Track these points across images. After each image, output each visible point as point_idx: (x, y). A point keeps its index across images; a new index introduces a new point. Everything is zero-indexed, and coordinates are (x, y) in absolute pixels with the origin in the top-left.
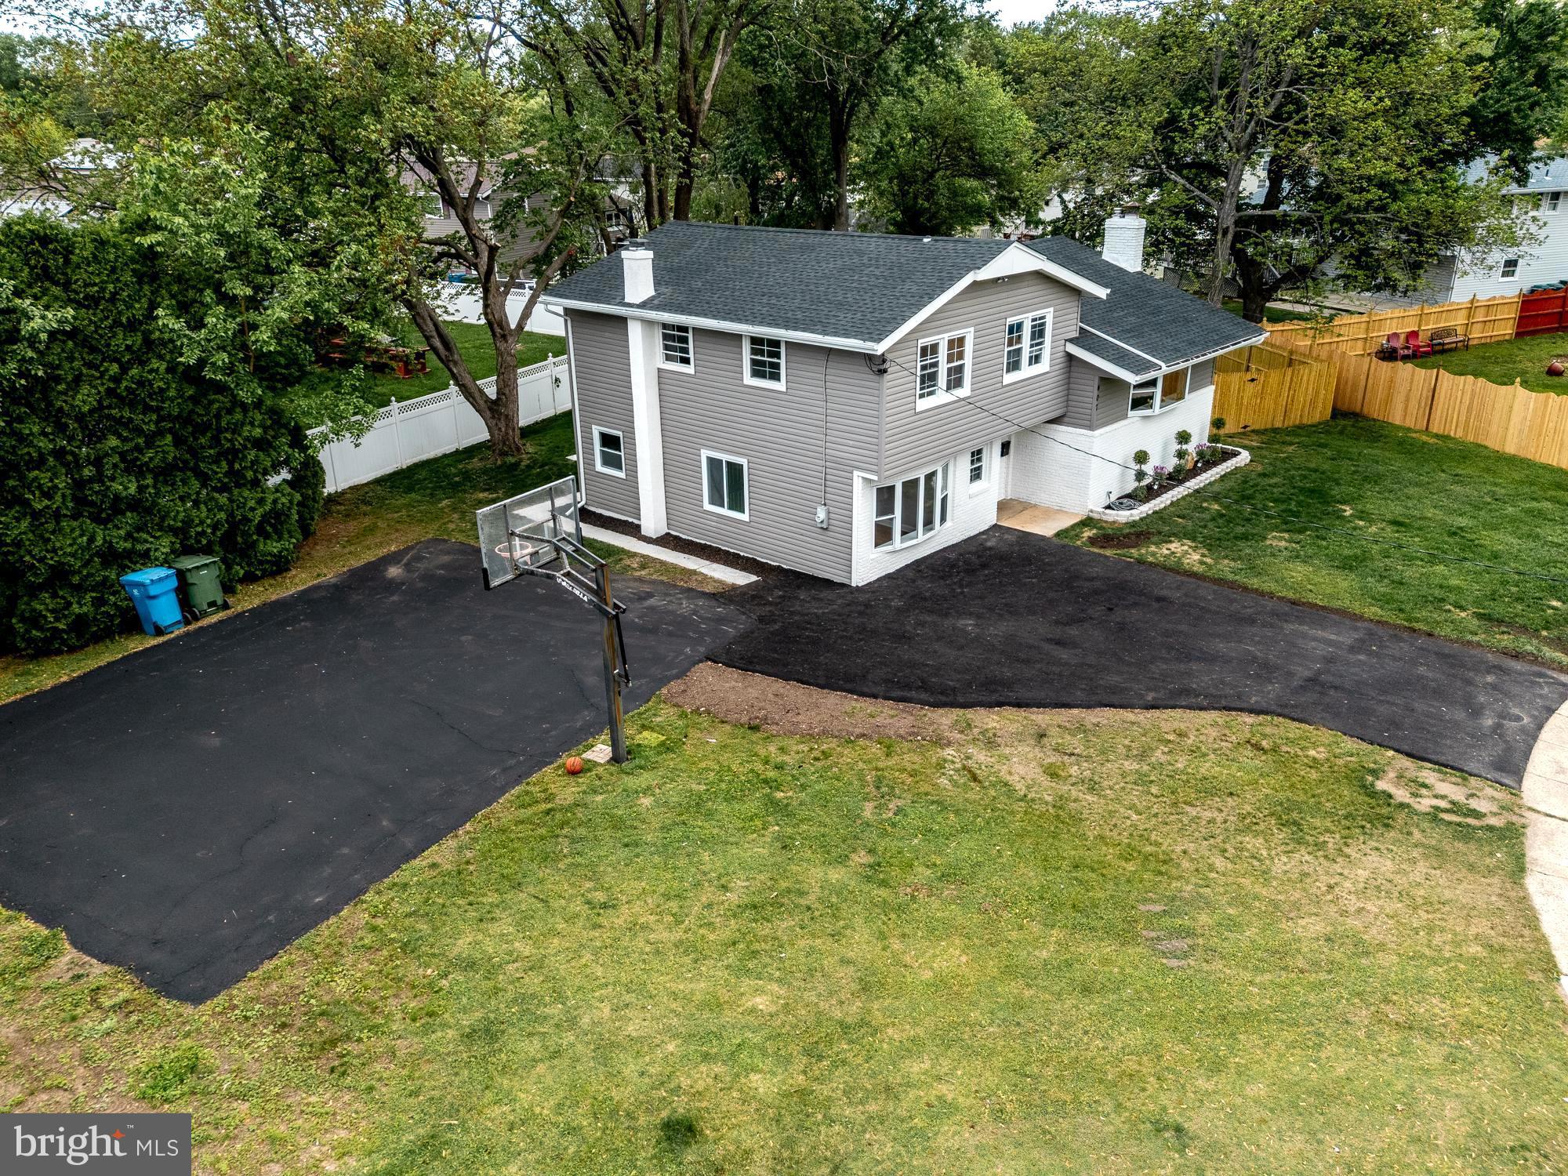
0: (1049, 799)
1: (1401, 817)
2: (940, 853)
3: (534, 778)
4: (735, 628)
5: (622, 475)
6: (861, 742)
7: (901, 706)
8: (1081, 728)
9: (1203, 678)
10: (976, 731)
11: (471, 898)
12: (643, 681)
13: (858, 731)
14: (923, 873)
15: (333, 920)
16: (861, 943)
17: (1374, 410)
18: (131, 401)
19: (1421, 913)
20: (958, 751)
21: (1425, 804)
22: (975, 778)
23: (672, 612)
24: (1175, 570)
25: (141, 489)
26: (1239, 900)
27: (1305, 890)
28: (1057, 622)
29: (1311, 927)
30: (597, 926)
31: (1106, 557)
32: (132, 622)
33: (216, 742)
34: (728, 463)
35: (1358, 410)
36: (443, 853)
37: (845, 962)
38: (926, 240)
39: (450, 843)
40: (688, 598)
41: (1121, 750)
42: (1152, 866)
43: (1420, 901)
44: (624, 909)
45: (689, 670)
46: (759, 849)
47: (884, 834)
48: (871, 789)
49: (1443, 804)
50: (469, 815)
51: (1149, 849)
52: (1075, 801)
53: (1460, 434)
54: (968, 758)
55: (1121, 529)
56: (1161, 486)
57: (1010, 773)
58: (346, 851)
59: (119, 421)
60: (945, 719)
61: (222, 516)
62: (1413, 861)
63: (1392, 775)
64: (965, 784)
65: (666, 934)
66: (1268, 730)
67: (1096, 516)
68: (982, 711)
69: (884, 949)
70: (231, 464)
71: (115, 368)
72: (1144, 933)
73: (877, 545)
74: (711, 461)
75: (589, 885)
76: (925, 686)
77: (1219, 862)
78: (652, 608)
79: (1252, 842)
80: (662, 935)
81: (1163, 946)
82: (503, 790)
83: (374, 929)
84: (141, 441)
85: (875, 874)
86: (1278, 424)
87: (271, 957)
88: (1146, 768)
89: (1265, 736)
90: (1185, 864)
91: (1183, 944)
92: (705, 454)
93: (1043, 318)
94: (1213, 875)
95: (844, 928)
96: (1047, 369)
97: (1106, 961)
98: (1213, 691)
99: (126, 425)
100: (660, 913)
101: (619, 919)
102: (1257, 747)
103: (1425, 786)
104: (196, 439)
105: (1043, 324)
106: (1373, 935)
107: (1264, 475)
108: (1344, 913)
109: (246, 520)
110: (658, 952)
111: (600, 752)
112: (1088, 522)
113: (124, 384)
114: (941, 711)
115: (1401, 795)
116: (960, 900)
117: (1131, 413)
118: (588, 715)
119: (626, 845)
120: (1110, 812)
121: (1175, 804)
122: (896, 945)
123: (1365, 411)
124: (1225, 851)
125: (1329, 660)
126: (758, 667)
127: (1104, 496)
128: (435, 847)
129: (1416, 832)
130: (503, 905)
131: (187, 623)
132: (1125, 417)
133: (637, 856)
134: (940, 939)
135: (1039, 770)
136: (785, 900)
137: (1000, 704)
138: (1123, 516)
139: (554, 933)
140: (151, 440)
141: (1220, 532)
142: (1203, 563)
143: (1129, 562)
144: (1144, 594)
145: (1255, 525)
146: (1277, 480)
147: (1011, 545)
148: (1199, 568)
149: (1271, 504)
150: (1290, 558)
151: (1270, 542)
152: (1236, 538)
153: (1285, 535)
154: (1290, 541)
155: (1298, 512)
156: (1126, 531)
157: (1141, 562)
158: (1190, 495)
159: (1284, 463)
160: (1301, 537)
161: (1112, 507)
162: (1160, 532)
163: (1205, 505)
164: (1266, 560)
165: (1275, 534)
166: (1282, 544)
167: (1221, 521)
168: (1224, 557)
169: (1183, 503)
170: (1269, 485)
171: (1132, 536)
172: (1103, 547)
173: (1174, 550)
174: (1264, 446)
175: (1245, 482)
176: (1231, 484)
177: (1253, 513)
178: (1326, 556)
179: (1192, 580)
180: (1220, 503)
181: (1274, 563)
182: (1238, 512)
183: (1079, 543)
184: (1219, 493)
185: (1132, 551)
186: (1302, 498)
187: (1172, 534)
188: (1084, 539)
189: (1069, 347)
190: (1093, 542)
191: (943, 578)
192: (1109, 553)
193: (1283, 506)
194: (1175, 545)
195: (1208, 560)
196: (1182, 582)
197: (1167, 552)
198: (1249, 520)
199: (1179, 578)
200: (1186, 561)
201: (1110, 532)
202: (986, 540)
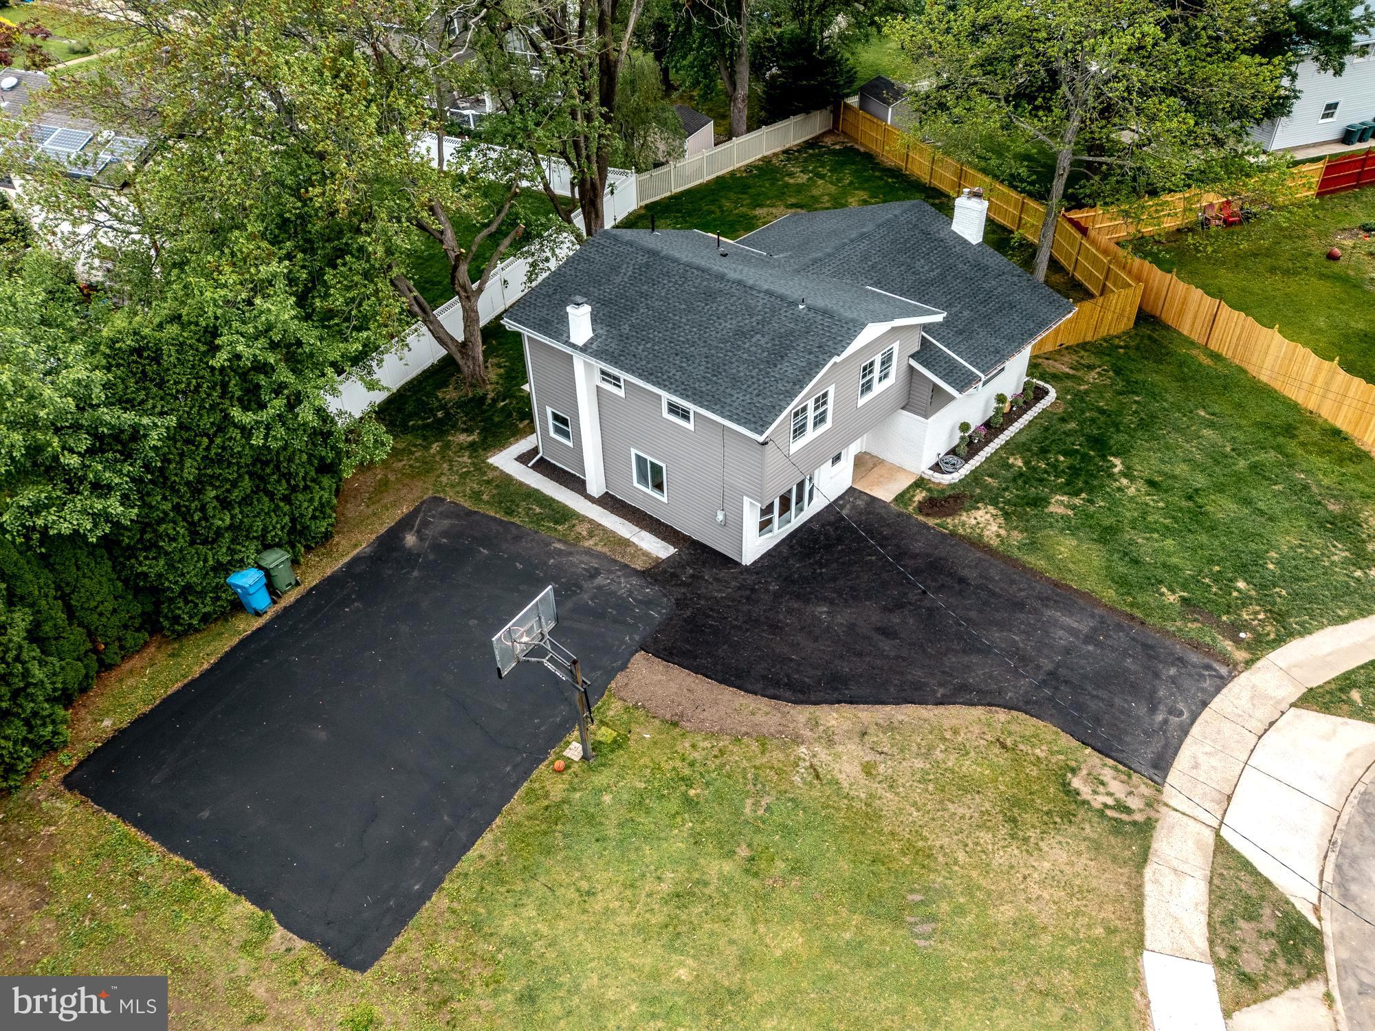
0: (863, 796)
1: (1081, 813)
2: (792, 848)
3: (533, 776)
4: (659, 613)
5: (570, 444)
6: (745, 739)
7: (773, 702)
8: (890, 727)
9: (980, 671)
10: (821, 728)
11: (508, 887)
12: (599, 673)
13: (744, 729)
14: (780, 865)
15: (428, 904)
16: (741, 929)
17: (1169, 318)
18: (219, 460)
19: (1074, 899)
20: (808, 748)
21: (1099, 801)
22: (818, 777)
23: (614, 593)
24: (975, 543)
25: (233, 517)
26: (969, 890)
27: (1009, 880)
28: (886, 609)
29: (1005, 913)
30: (585, 911)
31: (928, 528)
32: (238, 606)
33: (323, 735)
34: (652, 463)
35: (1158, 314)
36: (484, 846)
37: (732, 942)
39: (488, 836)
40: (625, 576)
41: (914, 748)
42: (920, 859)
43: (1076, 889)
44: (600, 896)
45: (629, 660)
46: (678, 845)
47: (758, 830)
48: (750, 787)
49: (1110, 801)
50: (498, 811)
51: (920, 844)
52: (880, 798)
53: (1229, 355)
54: (814, 756)
55: (943, 491)
56: (980, 442)
57: (840, 772)
58: (426, 843)
59: (212, 477)
60: (801, 714)
61: (287, 519)
62: (1079, 854)
63: (1084, 772)
64: (811, 783)
65: (626, 918)
66: (1014, 728)
67: (927, 477)
68: (826, 707)
69: (755, 932)
70: (288, 482)
71: (205, 441)
72: (908, 919)
73: (761, 535)
74: (638, 458)
75: (577, 874)
76: (790, 686)
77: (961, 856)
78: (599, 588)
79: (985, 837)
80: (622, 919)
81: (919, 929)
82: (516, 786)
83: (454, 912)
84: (228, 486)
85: (751, 867)
86: (1088, 339)
87: (397, 935)
88: (928, 766)
89: (1010, 733)
90: (941, 859)
91: (928, 928)
92: (633, 451)
94: (956, 868)
95: (732, 914)
96: (893, 381)
97: (883, 942)
98: (983, 686)
99: (218, 478)
100: (622, 900)
101: (597, 905)
102: (1003, 746)
103: (1102, 783)
104: (263, 470)
106: (1043, 919)
107: (1063, 420)
108: (1028, 900)
109: (302, 516)
110: (622, 933)
111: (574, 751)
112: (920, 483)
113: (213, 451)
114: (799, 707)
115: (1086, 792)
116: (800, 890)
118: (564, 710)
119: (597, 840)
120: (900, 809)
121: (941, 802)
122: (762, 929)
123: (1163, 316)
124: (966, 845)
125: (1067, 651)
126: (676, 659)
127: (934, 453)
128: (479, 841)
129: (1087, 826)
130: (527, 892)
131: (274, 602)
133: (605, 849)
134: (787, 923)
135: (859, 769)
136: (696, 890)
137: (839, 702)
138: (946, 479)
139: (559, 916)
140: (234, 484)
141: (1017, 496)
142: (998, 536)
143: (944, 534)
144: (950, 575)
145: (1045, 486)
146: (1072, 425)
147: (861, 514)
148: (995, 542)
149: (1062, 458)
150: (1063, 529)
151: (1052, 509)
152: (1028, 504)
153: (1065, 498)
154: (1067, 507)
155: (1080, 469)
156: (947, 494)
157: (953, 534)
158: (1002, 448)
159: (1082, 400)
160: (1077, 501)
161: (936, 467)
162: (972, 496)
163: (1011, 461)
164: (1045, 532)
165: (1058, 497)
166: (1061, 510)
167: (1020, 482)
168: (1016, 528)
169: (995, 458)
170: (1064, 433)
171: (951, 500)
172: (928, 515)
173: (979, 519)
174: (1071, 372)
175: (1046, 429)
176: (1035, 431)
177: (1046, 472)
178: (1090, 527)
179: (988, 557)
180: (1023, 458)
181: (1050, 536)
182: (1034, 469)
183: (911, 508)
184: (1024, 444)
185: (949, 520)
186: (1086, 450)
187: (981, 499)
188: (915, 504)
189: (913, 363)
190: (921, 509)
191: (808, 556)
192: (931, 522)
193: (1069, 461)
194: (981, 513)
195: (1003, 532)
196: (980, 559)
197: (974, 522)
198: (1041, 480)
199: (979, 554)
200: (986, 533)
201: (935, 495)
202: (842, 507)
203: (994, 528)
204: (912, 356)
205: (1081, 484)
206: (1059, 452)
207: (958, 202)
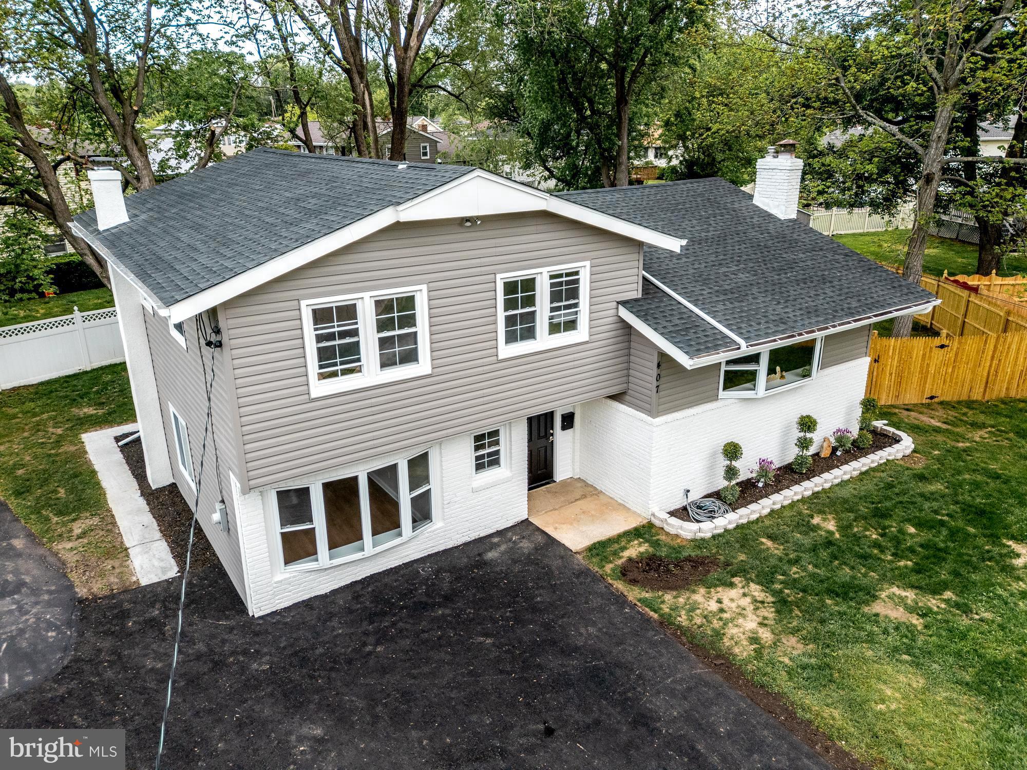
31: (624, 604)
38: (401, 167)
55: (677, 550)
56: (766, 485)
67: (657, 523)
73: (287, 562)
74: (175, 418)
86: (976, 396)
93: (577, 273)
96: (586, 338)
105: (577, 282)
107: (921, 478)
112: (645, 531)
117: (722, 394)
127: (681, 493)
132: (716, 398)
138: (687, 530)
141: (813, 576)
142: (754, 640)
143: (648, 620)
144: (624, 704)
145: (871, 568)
146: (937, 487)
147: (515, 562)
148: (743, 651)
149: (912, 530)
150: (896, 650)
151: (877, 608)
152: (831, 592)
153: (910, 595)
154: (911, 610)
155: (946, 550)
156: (685, 554)
157: (666, 622)
158: (803, 500)
159: (959, 458)
160: (933, 603)
161: (682, 513)
162: (727, 564)
163: (816, 520)
164: (857, 649)
165: (895, 590)
166: (898, 614)
167: (824, 554)
168: (795, 631)
169: (787, 513)
170: (922, 495)
171: (687, 567)
172: (634, 582)
173: (726, 603)
174: (944, 426)
175: (890, 486)
176: (869, 486)
177: (876, 545)
178: (958, 655)
179: (718, 678)
180: (838, 520)
181: (865, 660)
182: (857, 539)
183: (609, 568)
184: (845, 501)
185: (668, 597)
186: (960, 523)
187: (742, 571)
188: (620, 562)
189: (624, 314)
190: (624, 573)
191: (371, 617)
192: (634, 594)
193: (925, 536)
194: (734, 593)
195: (766, 635)
196: (701, 681)
197: (713, 606)
198: (865, 557)
199: (700, 670)
200: (732, 631)
201: (663, 552)
202: (493, 546)
203: (750, 624)
204: (624, 303)
205: (944, 576)
206: (909, 521)
207: (760, 163)
